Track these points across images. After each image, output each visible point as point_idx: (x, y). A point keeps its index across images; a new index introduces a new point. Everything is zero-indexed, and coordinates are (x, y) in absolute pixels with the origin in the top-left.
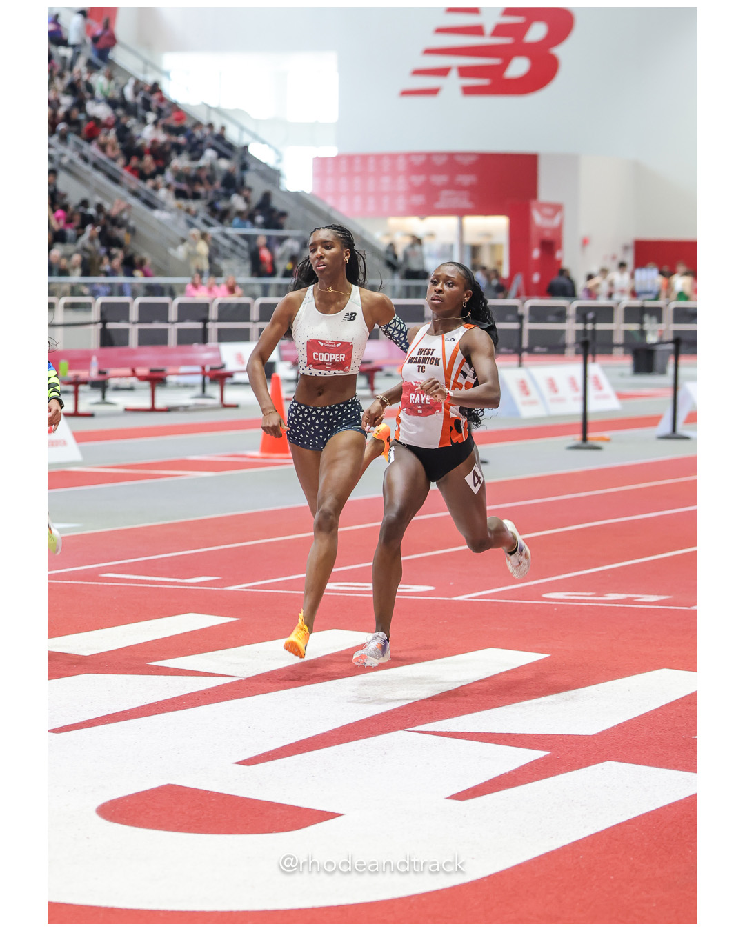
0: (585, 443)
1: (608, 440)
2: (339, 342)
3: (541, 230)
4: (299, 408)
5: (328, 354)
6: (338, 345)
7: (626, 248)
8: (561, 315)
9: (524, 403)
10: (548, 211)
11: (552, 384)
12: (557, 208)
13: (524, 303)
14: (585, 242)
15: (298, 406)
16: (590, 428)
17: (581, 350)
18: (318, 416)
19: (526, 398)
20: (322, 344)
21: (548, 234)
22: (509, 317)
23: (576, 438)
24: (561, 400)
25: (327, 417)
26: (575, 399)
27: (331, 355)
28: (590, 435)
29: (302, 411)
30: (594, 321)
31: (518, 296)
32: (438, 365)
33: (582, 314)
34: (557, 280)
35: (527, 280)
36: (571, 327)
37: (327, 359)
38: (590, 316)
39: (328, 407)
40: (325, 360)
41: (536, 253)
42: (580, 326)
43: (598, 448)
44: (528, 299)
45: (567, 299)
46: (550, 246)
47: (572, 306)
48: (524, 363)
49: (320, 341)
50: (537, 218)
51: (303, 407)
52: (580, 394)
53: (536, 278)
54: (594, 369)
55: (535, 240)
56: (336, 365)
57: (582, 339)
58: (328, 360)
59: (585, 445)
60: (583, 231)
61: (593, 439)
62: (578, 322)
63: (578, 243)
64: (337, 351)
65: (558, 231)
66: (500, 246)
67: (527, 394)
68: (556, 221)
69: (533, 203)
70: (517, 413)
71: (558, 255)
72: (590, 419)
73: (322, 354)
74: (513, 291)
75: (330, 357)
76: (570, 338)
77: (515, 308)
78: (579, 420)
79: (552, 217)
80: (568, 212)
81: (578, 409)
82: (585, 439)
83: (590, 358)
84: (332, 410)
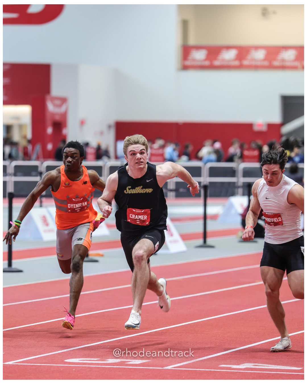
1: (102, 256)
3: (53, 114)
7: (110, 127)
9: (45, 231)
10: (58, 102)
12: (64, 100)
13: (42, 163)
14: (82, 123)
19: (46, 228)
21: (57, 118)
22: (34, 173)
31: (38, 159)
35: (44, 148)
41: (50, 130)
43: (96, 261)
44: (44, 161)
46: (59, 125)
48: (44, 204)
50: (51, 107)
53: (50, 147)
55: (49, 122)
60: (81, 115)
63: (78, 123)
65: (64, 115)
66: (26, 126)
67: (47, 225)
68: (63, 109)
69: (48, 97)
70: (41, 238)
71: (64, 131)
74: (34, 156)
77: (36, 167)
79: (60, 106)
80: (71, 103)
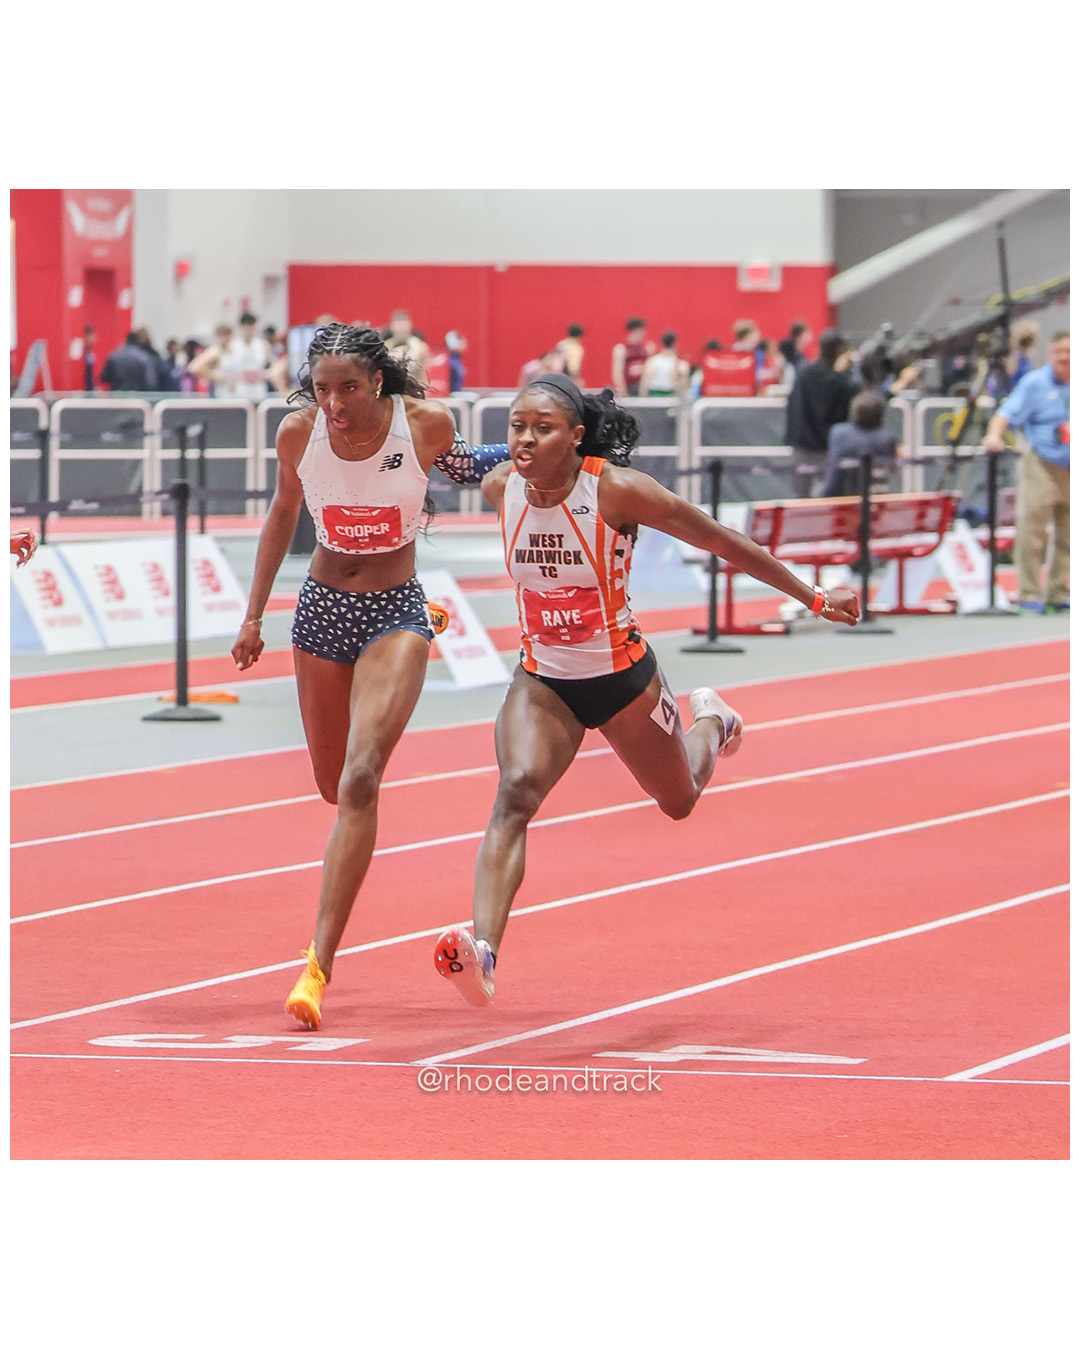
0: (183, 707)
1: (235, 700)
2: (377, 508)
3: (87, 244)
4: (318, 590)
5: (361, 527)
6: (374, 513)
7: (270, 282)
8: (131, 429)
9: (52, 623)
10: (103, 205)
11: (111, 581)
12: (122, 199)
13: (50, 404)
14: (182, 270)
15: (315, 587)
16: (193, 674)
17: (172, 506)
18: (351, 608)
19: (54, 612)
20: (347, 513)
21: (100, 253)
22: (23, 436)
23: (163, 699)
24: (132, 615)
25: (366, 610)
26: (161, 612)
27: (366, 527)
28: (192, 691)
29: (324, 597)
30: (202, 442)
32: (582, 563)
33: (176, 428)
34: (123, 352)
35: (57, 354)
36: (153, 457)
37: (359, 533)
38: (194, 431)
39: (369, 595)
40: (358, 535)
41: (76, 296)
42: (174, 454)
43: (216, 719)
44: (60, 395)
45: (142, 396)
46: (105, 280)
47: (153, 408)
48: (50, 536)
49: (343, 507)
50: (78, 219)
51: (325, 590)
52: (171, 602)
54: (201, 546)
55: (73, 267)
56: (375, 540)
57: (176, 481)
58: (361, 535)
59: (182, 712)
60: (177, 249)
61: (198, 698)
62: (165, 445)
63: (169, 271)
64: (375, 521)
65: (125, 243)
68: (119, 226)
70: (38, 644)
71: (124, 300)
72: (193, 656)
73: (351, 528)
74: (28, 379)
75: (365, 530)
76: (152, 480)
77: (32, 415)
78: (170, 658)
79: (109, 217)
81: (167, 633)
82: (182, 699)
83: (193, 522)
84: (376, 599)
